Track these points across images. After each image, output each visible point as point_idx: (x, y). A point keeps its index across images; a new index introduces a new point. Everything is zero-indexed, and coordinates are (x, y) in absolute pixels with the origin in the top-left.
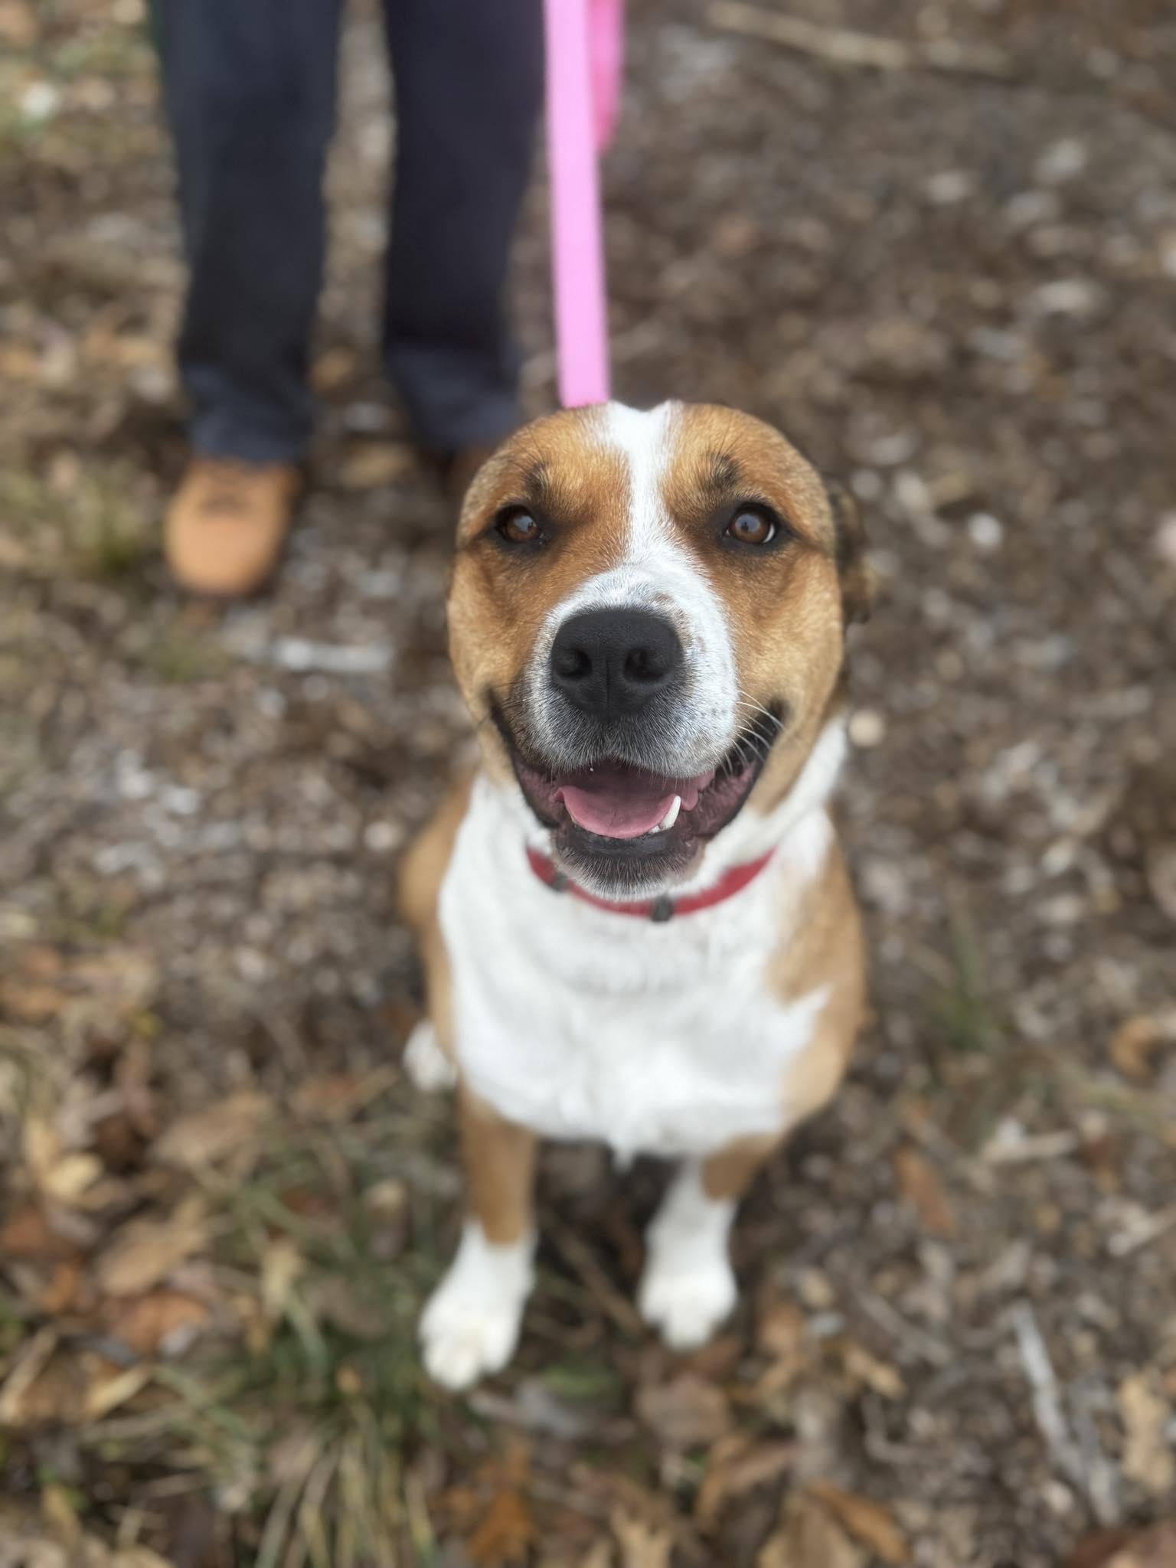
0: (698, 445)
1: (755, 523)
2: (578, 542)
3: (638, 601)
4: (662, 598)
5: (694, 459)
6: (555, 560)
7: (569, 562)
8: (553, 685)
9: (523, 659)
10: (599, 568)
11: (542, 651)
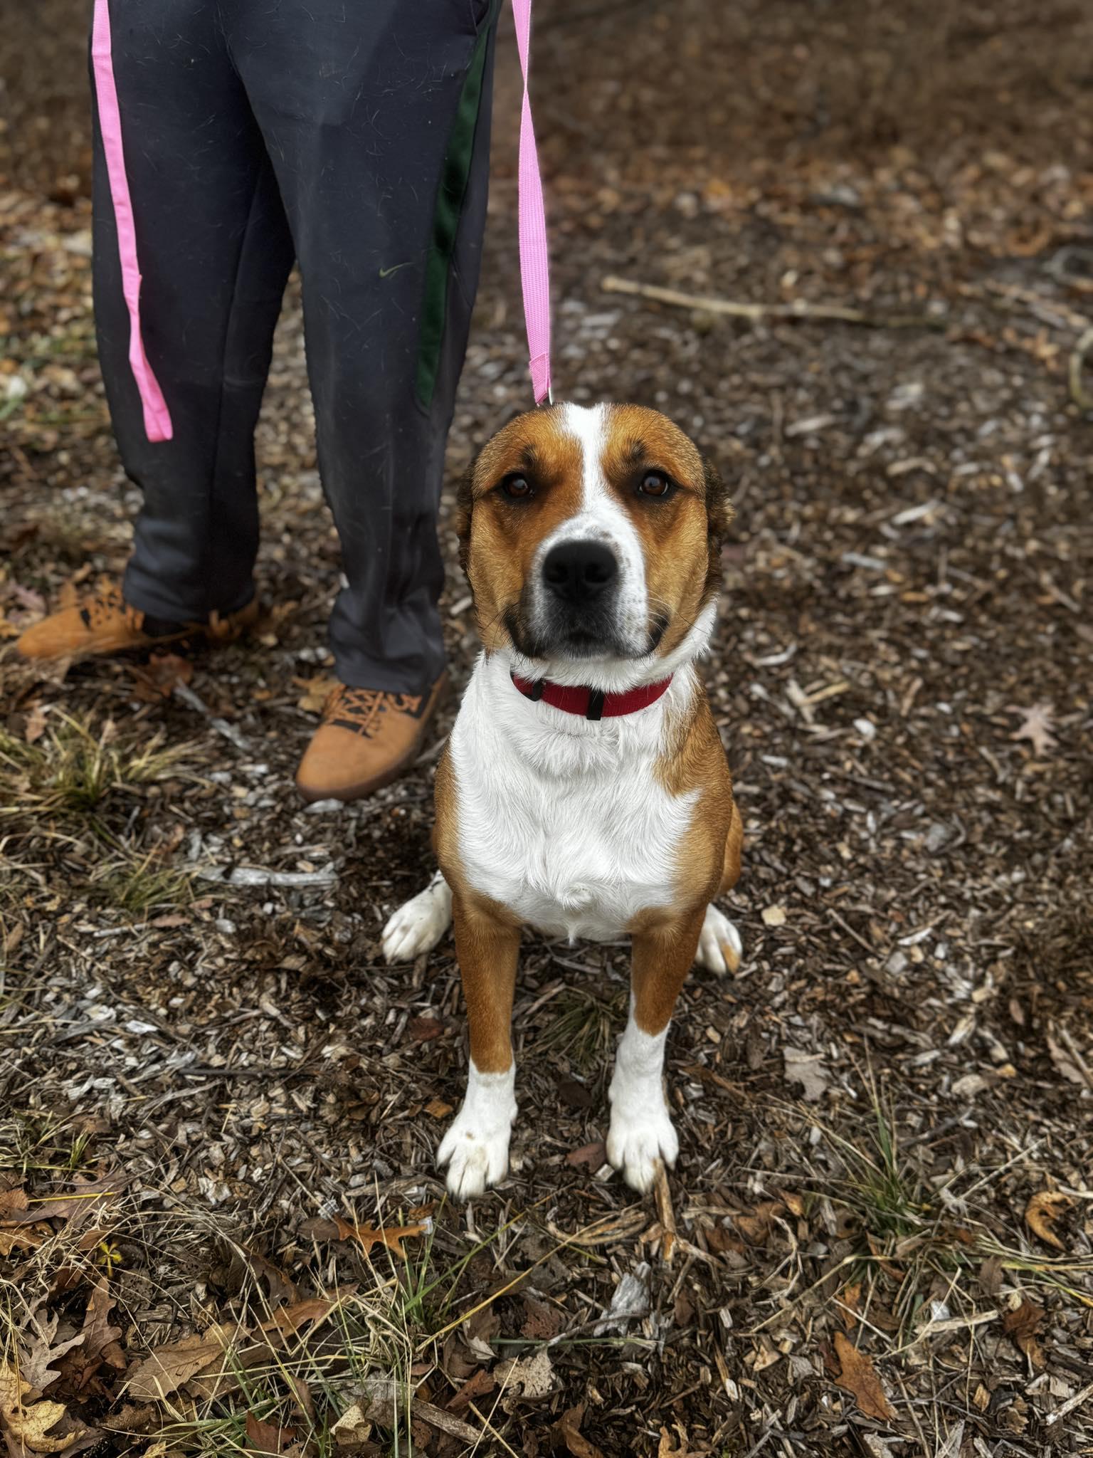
0: (623, 433)
1: (656, 482)
2: (554, 496)
3: (592, 537)
4: (606, 535)
5: (620, 442)
6: (541, 507)
7: (550, 510)
8: (546, 586)
9: (526, 572)
10: (570, 515)
11: (536, 567)
